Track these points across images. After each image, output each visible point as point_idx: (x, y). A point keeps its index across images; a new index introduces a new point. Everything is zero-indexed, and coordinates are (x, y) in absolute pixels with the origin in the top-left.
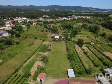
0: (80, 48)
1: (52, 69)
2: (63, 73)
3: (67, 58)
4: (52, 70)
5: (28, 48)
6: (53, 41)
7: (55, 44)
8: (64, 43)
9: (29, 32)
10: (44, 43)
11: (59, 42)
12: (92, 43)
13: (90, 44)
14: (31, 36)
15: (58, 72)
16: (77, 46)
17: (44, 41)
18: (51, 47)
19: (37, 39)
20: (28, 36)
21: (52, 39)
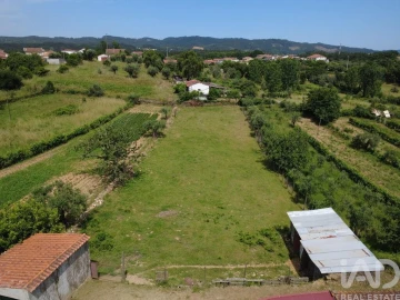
0: (321, 128)
1: (162, 215)
2: (245, 240)
3: (260, 165)
4: (158, 224)
6: (179, 103)
7: (192, 114)
9: (72, 74)
10: (135, 110)
11: (211, 106)
12: (377, 114)
14: (72, 87)
15: (206, 234)
16: (305, 124)
17: (135, 101)
18: (168, 121)
19: (100, 95)
21: (176, 97)
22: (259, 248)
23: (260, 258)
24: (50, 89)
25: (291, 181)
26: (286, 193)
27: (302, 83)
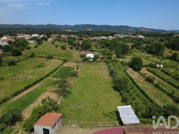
0: (136, 72)
1: (79, 107)
2: (105, 115)
3: (112, 88)
4: (78, 110)
5: (31, 71)
6: (82, 62)
7: (87, 67)
8: (105, 65)
9: (40, 49)
10: (66, 65)
11: (94, 63)
12: (158, 66)
13: (154, 67)
14: (41, 55)
15: (93, 113)
16: (130, 71)
17: (65, 61)
18: (79, 70)
19: (52, 58)
20: (35, 54)
21: (80, 59)
22: (109, 118)
23: (109, 120)
24: (32, 56)
25: (121, 95)
26: (119, 99)
27: (132, 49)
